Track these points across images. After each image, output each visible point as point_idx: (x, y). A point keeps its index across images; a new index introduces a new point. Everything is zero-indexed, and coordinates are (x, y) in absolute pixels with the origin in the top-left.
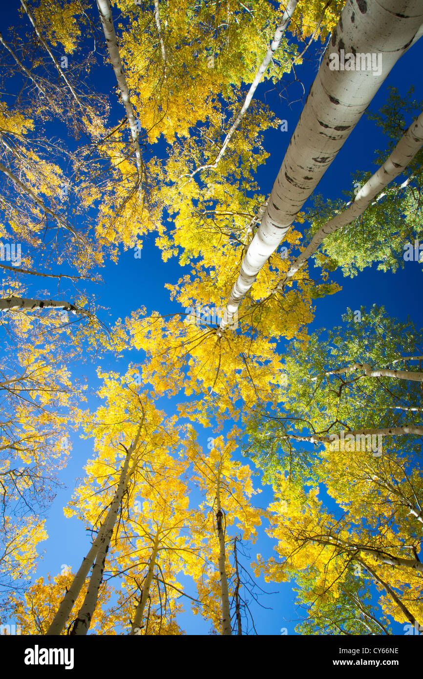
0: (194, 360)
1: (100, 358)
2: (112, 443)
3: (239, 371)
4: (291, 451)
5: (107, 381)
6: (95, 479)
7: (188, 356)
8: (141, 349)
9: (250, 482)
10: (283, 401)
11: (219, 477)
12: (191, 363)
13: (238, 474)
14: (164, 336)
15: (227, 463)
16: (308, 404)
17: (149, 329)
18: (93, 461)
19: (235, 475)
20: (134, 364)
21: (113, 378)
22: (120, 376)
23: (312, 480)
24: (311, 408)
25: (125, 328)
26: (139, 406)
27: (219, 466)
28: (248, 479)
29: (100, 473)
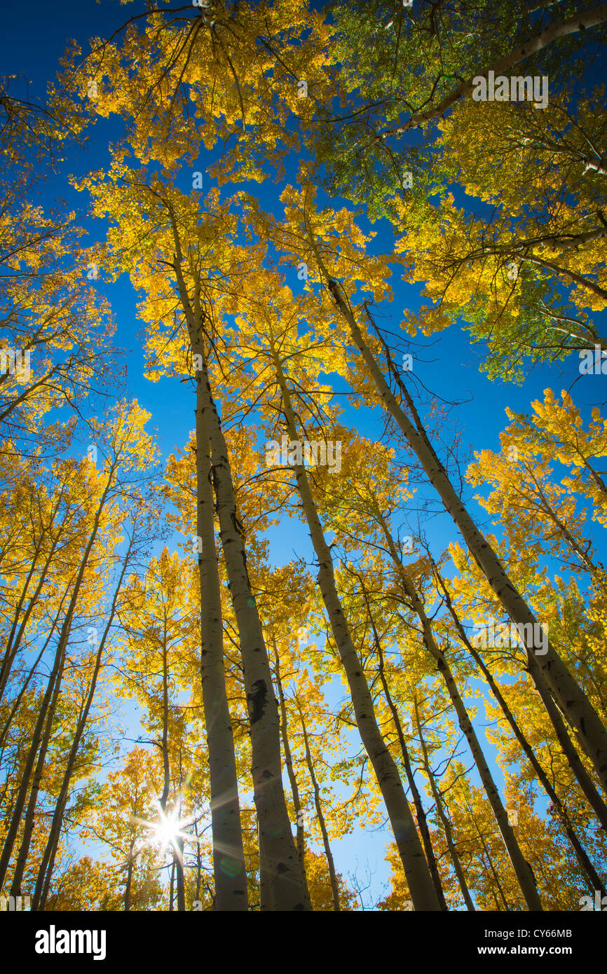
0: (196, 90)
1: (62, 160)
2: (153, 269)
3: (269, 73)
4: (393, 158)
5: (95, 191)
6: (161, 324)
7: (183, 88)
8: (111, 113)
9: (356, 229)
10: (356, 86)
11: (313, 240)
12: (193, 97)
13: (336, 226)
14: (132, 75)
15: (314, 219)
16: (394, 72)
17: (101, 74)
18: (144, 303)
19: (332, 228)
20: (115, 143)
21: (98, 180)
22: (106, 171)
23: (437, 185)
24: (401, 78)
25: (67, 94)
26: (157, 200)
27: (307, 227)
28: (352, 226)
29: (161, 313)
